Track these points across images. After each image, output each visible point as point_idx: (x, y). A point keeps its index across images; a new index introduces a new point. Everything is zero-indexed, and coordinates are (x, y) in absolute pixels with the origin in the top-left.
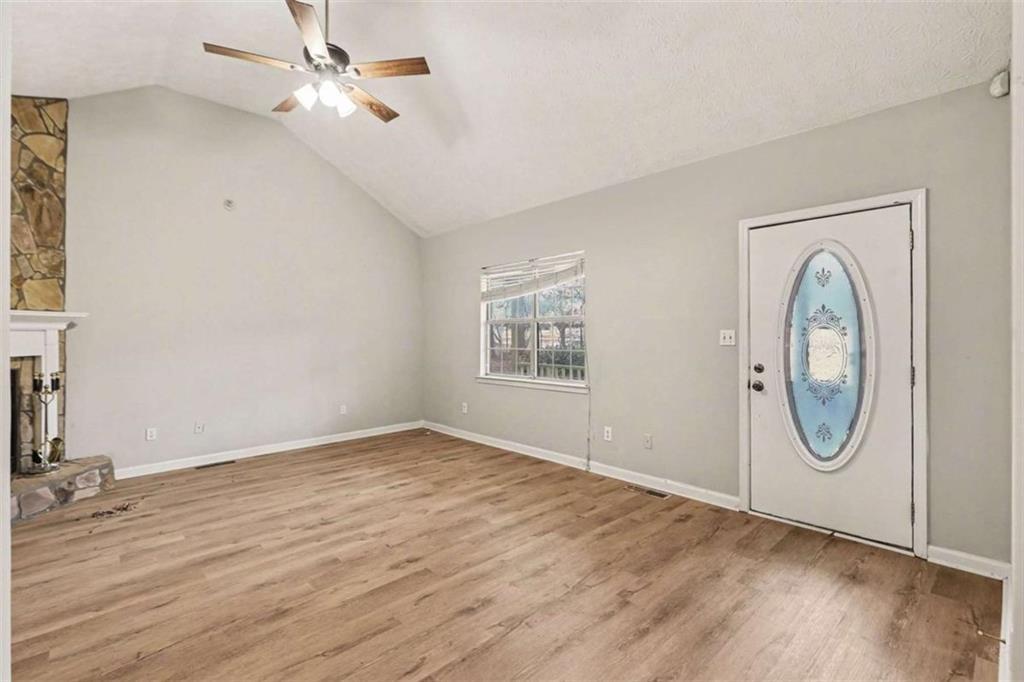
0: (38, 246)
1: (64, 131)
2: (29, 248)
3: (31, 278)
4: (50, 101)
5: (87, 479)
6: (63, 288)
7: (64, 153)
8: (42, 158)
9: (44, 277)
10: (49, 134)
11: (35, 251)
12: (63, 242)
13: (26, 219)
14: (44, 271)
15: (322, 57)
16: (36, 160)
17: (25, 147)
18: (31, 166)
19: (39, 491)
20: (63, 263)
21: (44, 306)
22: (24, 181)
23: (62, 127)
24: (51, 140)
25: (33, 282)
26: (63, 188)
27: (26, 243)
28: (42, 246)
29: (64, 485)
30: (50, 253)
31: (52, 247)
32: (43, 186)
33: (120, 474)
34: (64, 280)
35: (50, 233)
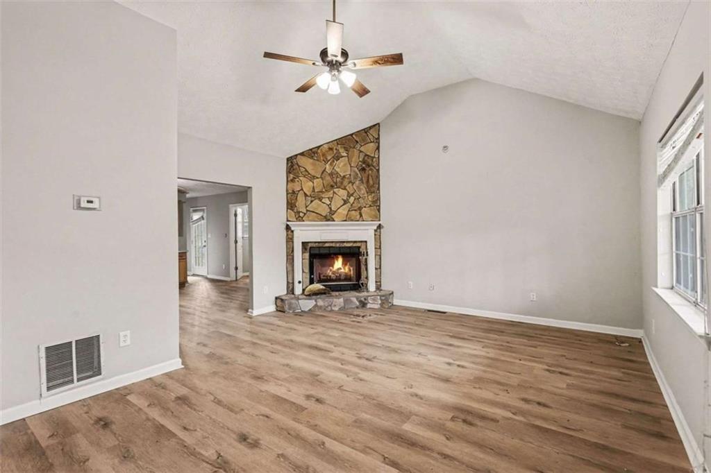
0: (367, 193)
1: (378, 138)
2: (364, 194)
3: (365, 207)
4: (370, 128)
5: (374, 300)
6: (379, 210)
7: (378, 148)
8: (368, 154)
9: (370, 206)
10: (371, 142)
11: (366, 195)
12: (379, 189)
13: (363, 183)
14: (370, 203)
15: (336, 56)
16: (366, 155)
17: (361, 152)
18: (364, 159)
19: (352, 299)
20: (379, 199)
21: (371, 219)
22: (361, 166)
23: (377, 137)
24: (372, 144)
25: (366, 209)
26: (378, 165)
27: (362, 192)
28: (369, 192)
29: (363, 299)
30: (373, 195)
31: (374, 192)
32: (369, 166)
33: (396, 302)
34: (379, 206)
35: (373, 186)
